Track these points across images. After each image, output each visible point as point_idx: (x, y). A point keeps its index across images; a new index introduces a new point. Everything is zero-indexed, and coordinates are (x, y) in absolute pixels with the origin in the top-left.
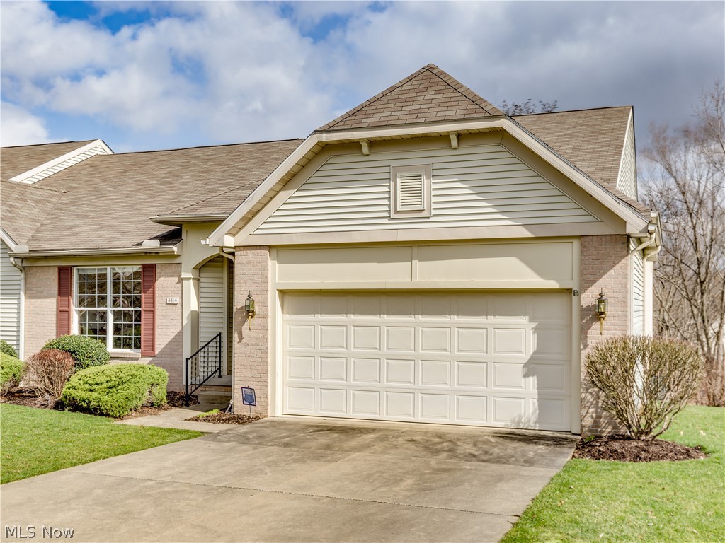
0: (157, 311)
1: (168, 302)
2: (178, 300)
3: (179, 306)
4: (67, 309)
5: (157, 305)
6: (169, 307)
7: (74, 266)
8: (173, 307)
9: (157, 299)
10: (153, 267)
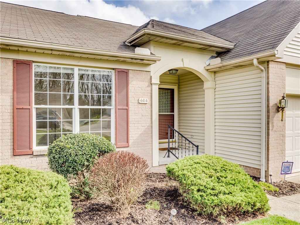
0: (130, 109)
1: (140, 102)
2: (149, 101)
3: (148, 106)
4: (28, 107)
5: (130, 104)
6: (140, 106)
7: (34, 62)
8: (144, 106)
9: (130, 99)
10: (125, 73)
